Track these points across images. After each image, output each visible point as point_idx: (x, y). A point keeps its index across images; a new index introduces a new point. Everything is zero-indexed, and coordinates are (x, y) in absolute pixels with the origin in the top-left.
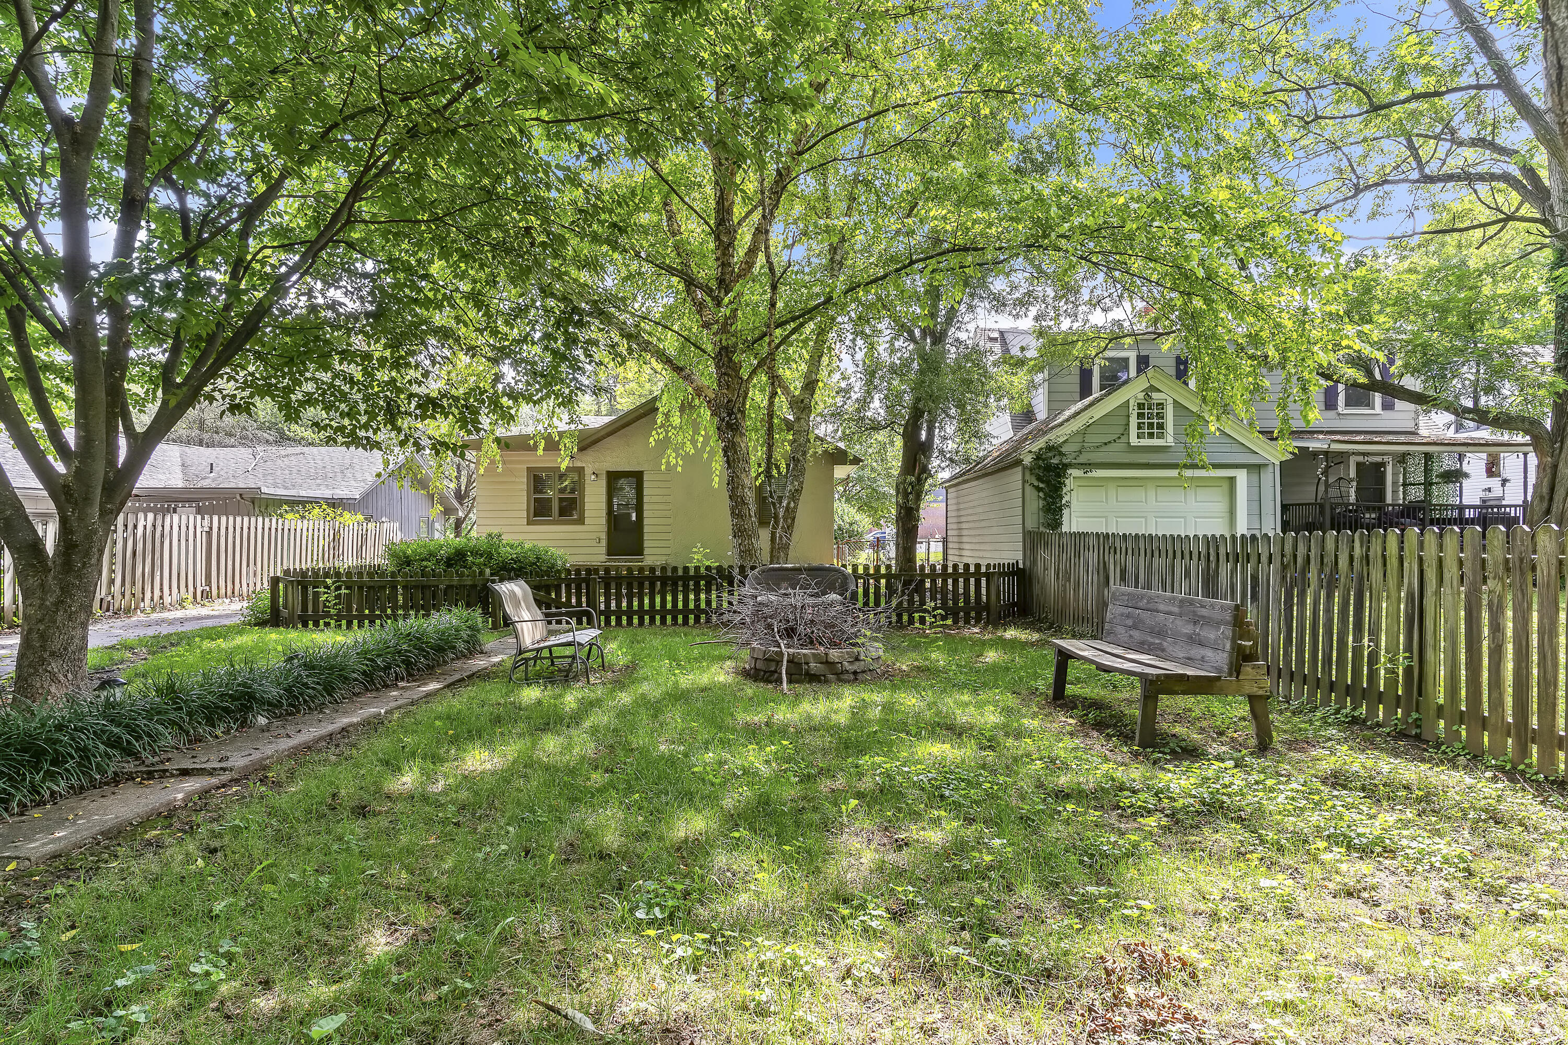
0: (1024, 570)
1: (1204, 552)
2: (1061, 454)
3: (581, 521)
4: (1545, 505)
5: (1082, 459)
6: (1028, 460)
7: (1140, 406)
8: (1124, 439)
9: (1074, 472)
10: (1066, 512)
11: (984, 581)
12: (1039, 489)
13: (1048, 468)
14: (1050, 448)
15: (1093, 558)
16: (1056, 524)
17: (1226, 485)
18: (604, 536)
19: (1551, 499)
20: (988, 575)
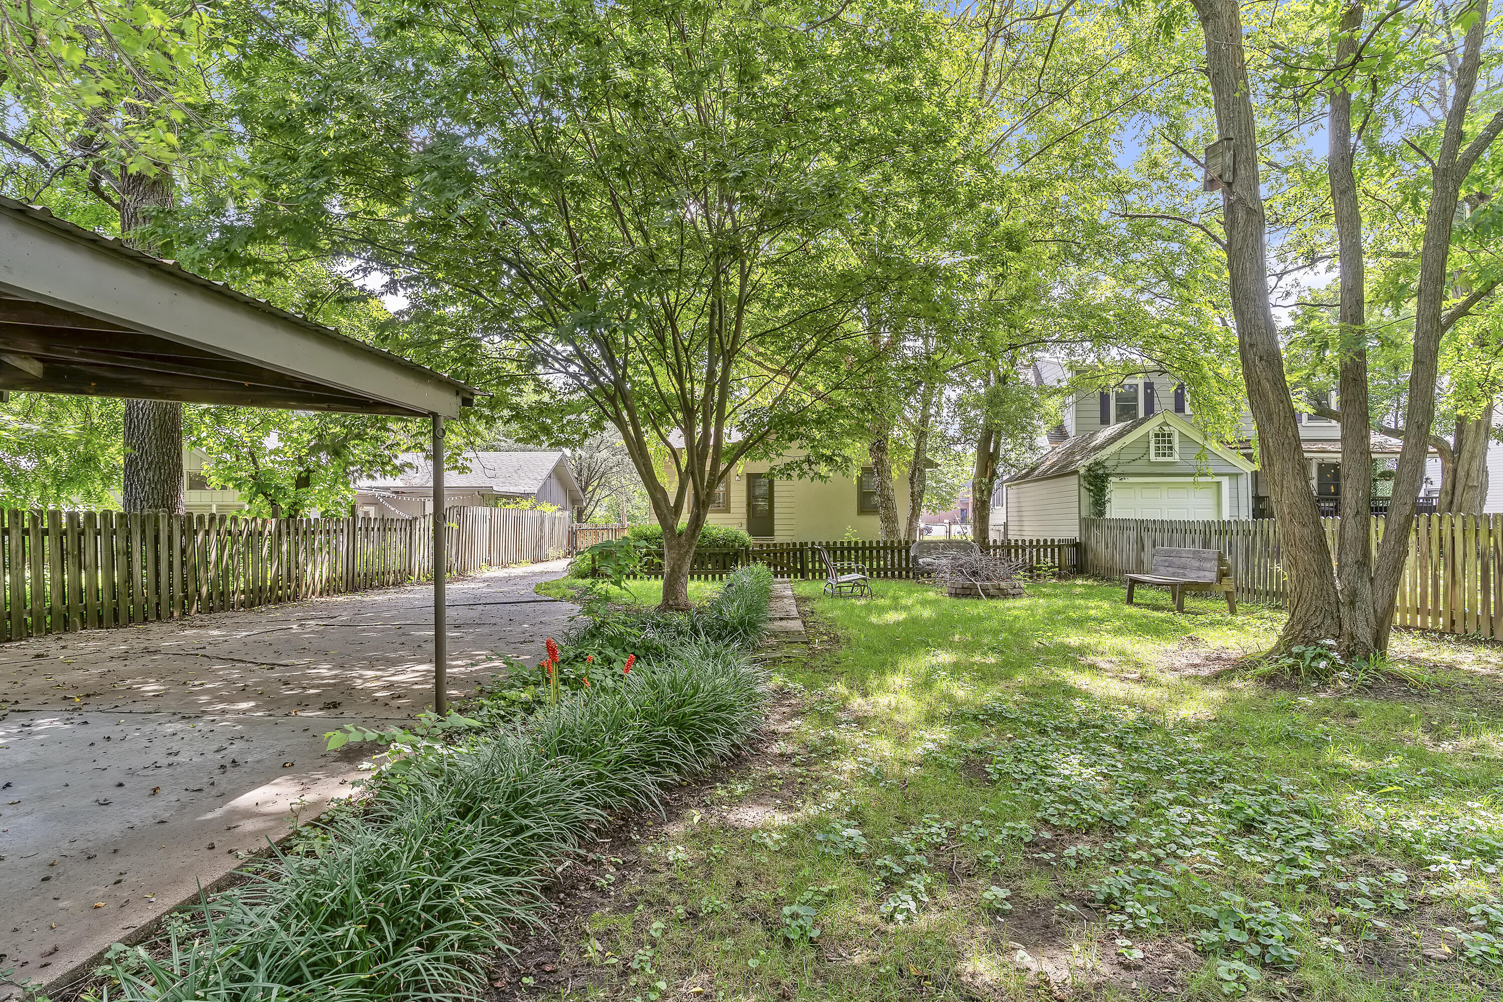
0: (1080, 543)
1: (1203, 530)
2: (1104, 467)
3: (727, 510)
4: (1449, 498)
5: (1118, 471)
6: (1082, 471)
7: (1157, 435)
8: (1146, 457)
9: (1113, 479)
10: (1108, 505)
11: (1056, 550)
12: (1090, 490)
13: (1097, 477)
14: (1097, 464)
15: (1133, 535)
16: (1101, 513)
17: (1215, 487)
18: (745, 522)
19: (1453, 494)
20: (1059, 547)
